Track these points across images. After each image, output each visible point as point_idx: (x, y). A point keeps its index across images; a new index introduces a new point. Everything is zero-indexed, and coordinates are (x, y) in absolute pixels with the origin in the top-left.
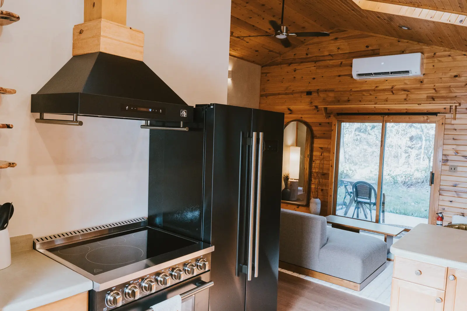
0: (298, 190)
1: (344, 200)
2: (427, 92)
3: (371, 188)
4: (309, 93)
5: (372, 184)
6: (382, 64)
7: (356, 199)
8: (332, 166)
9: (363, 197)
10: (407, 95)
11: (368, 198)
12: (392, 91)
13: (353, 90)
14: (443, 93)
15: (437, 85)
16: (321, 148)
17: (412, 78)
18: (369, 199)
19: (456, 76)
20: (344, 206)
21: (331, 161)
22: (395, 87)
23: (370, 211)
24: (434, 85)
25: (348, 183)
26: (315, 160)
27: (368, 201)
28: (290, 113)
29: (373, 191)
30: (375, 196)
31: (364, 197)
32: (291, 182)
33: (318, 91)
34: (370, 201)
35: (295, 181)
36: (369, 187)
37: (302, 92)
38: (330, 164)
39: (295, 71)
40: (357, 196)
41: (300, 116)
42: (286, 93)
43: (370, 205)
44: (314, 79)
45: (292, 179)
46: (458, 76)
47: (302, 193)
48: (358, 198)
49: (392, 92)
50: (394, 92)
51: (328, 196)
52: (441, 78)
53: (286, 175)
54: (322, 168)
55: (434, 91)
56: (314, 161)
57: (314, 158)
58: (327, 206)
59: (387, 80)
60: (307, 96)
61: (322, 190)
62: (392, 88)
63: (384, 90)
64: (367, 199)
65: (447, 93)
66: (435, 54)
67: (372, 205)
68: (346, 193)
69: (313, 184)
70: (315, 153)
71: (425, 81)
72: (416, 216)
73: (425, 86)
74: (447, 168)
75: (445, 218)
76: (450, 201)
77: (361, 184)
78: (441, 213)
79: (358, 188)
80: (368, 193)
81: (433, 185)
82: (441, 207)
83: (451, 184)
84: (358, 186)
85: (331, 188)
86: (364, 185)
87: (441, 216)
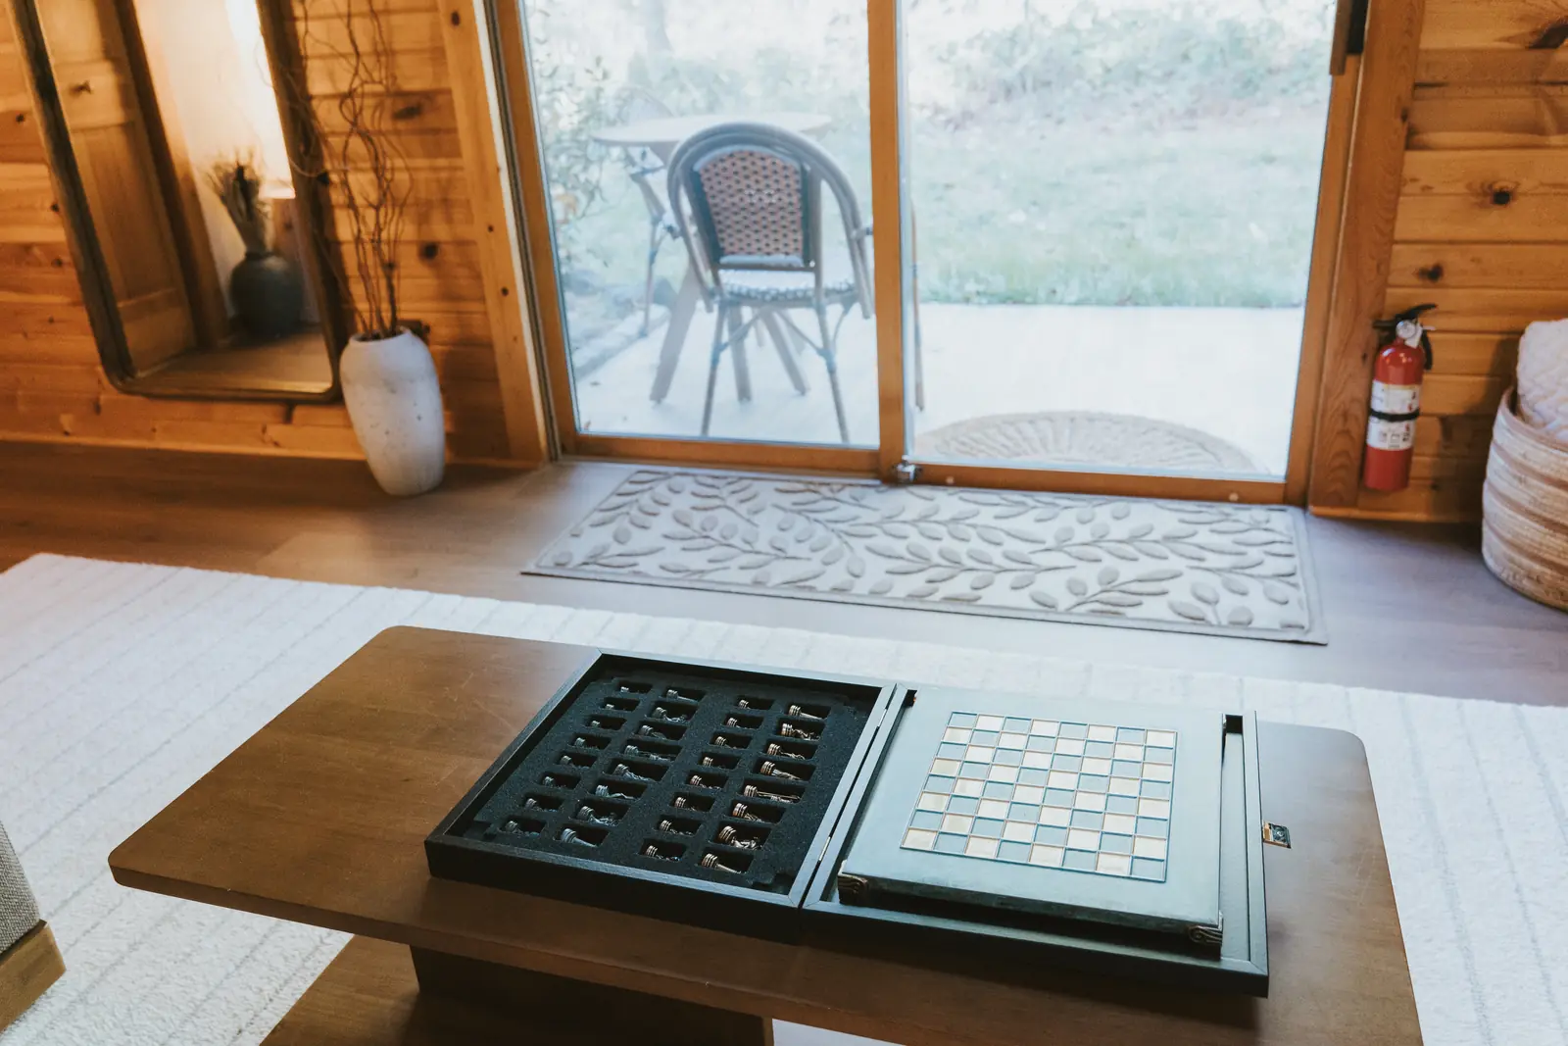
3: (807, 172)
5: (811, 141)
7: (708, 276)
8: (455, 19)
9: (756, 259)
11: (796, 259)
18: (806, 269)
20: (658, 311)
23: (822, 362)
25: (644, 155)
27: (803, 281)
29: (826, 193)
30: (848, 233)
31: (766, 259)
34: (818, 280)
36: (794, 165)
38: (442, 5)
40: (715, 251)
43: (820, 312)
48: (722, 272)
51: (482, 299)
54: (385, 53)
58: (495, 381)
61: (429, 251)
64: (789, 268)
67: (834, 311)
72: (1079, 303)
75: (1438, 354)
76: (1497, 187)
77: (729, 149)
78: (1411, 315)
79: (712, 188)
80: (793, 222)
81: (1356, 65)
82: (1407, 260)
83: (1514, 31)
84: (707, 171)
85: (491, 229)
86: (751, 154)
87: (1413, 342)
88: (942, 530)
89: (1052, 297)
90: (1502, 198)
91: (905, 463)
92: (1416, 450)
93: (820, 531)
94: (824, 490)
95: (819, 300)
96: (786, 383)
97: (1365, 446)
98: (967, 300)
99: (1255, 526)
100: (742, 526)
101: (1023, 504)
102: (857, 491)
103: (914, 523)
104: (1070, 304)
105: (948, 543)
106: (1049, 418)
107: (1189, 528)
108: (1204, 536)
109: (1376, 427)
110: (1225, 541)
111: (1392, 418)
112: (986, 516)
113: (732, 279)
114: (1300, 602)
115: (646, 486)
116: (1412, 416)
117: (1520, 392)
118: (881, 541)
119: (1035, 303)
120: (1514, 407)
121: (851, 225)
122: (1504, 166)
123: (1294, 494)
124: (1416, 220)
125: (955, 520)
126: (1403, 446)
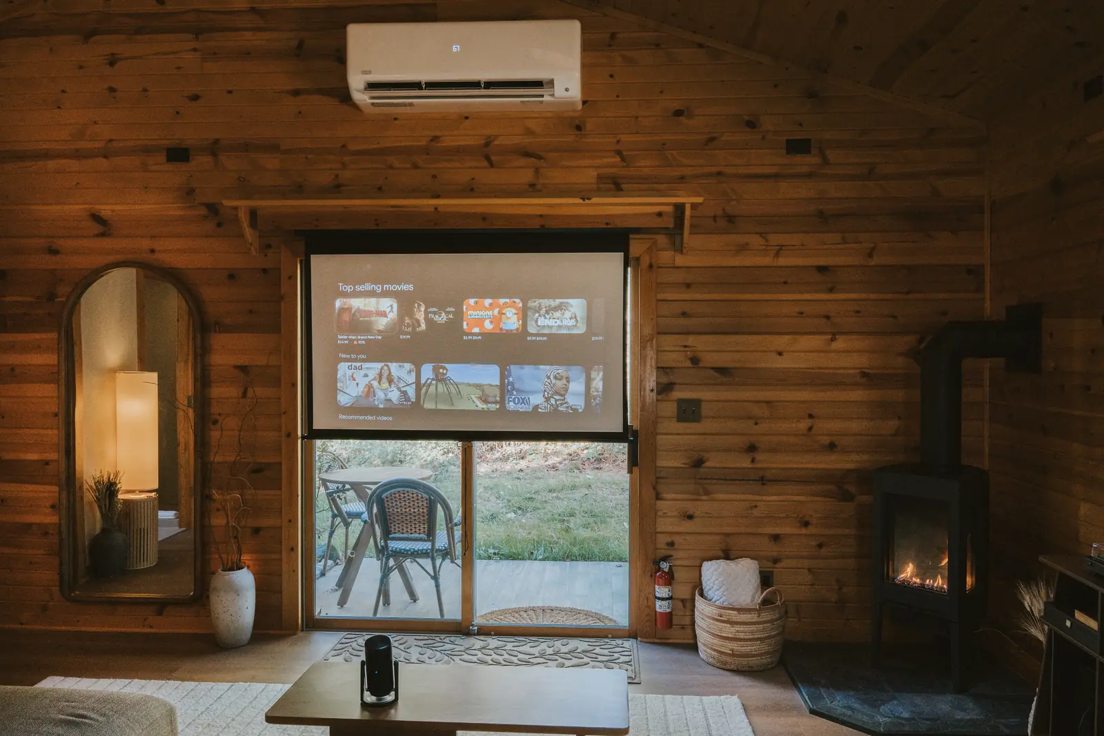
0: (156, 522)
1: (329, 541)
2: (598, 162)
3: (433, 500)
4: (178, 154)
5: (436, 486)
6: (454, 49)
7: (382, 544)
8: (289, 435)
9: (406, 536)
10: (537, 170)
11: (424, 536)
12: (487, 153)
13: (353, 147)
14: (646, 165)
15: (624, 138)
16: (243, 369)
17: (549, 115)
18: (429, 540)
19: (679, 113)
21: (283, 416)
22: (496, 142)
23: (433, 582)
24: (615, 140)
26: (219, 414)
27: (427, 545)
28: (103, 235)
29: (439, 508)
30: (447, 525)
31: (410, 536)
32: (126, 502)
33: (214, 149)
34: (433, 545)
35: (143, 496)
36: (426, 496)
37: (147, 150)
38: (283, 429)
39: (112, 64)
40: (387, 534)
41: (146, 244)
42: (77, 150)
43: (433, 560)
44: (195, 98)
45: (133, 492)
46: (686, 113)
47: (176, 530)
48: (389, 542)
49: (488, 159)
50: (493, 158)
51: (280, 553)
52: (637, 118)
53: (106, 479)
54: (252, 447)
55: (618, 159)
56: (215, 422)
57: (215, 409)
58: (280, 592)
59: (467, 118)
60: (169, 167)
61: (257, 531)
62: (487, 144)
63: (459, 152)
64: (421, 540)
65: (658, 166)
66: (613, 36)
67: (439, 559)
68: (334, 516)
69: (218, 510)
70: (216, 391)
71: (589, 126)
73: (590, 140)
74: (670, 408)
75: (676, 575)
76: (688, 513)
77: (398, 489)
78: (665, 559)
79: (388, 505)
80: (424, 520)
81: (636, 470)
82: (662, 540)
83: (687, 462)
84: (387, 498)
85: (290, 521)
86: (408, 492)
87: (666, 570)
88: (491, 652)
89: (531, 556)
90: (690, 517)
91: (472, 625)
92: (673, 613)
93: (438, 654)
94: (437, 639)
95: (433, 554)
96: (406, 597)
97: (656, 611)
98: (490, 558)
99: (617, 646)
100: (403, 654)
101: (525, 641)
102: (452, 639)
103: (479, 650)
104: (540, 560)
105: (495, 656)
106: (533, 609)
107: (592, 648)
108: (598, 650)
109: (658, 603)
110: (606, 652)
111: (663, 599)
112: (509, 646)
113: (393, 545)
114: (632, 670)
115: (354, 640)
116: (670, 598)
117: (703, 587)
118: (466, 657)
119: (523, 559)
120: (702, 595)
121: (449, 521)
122: (690, 507)
123: (632, 634)
124: (664, 525)
125: (497, 648)
126: (668, 610)
